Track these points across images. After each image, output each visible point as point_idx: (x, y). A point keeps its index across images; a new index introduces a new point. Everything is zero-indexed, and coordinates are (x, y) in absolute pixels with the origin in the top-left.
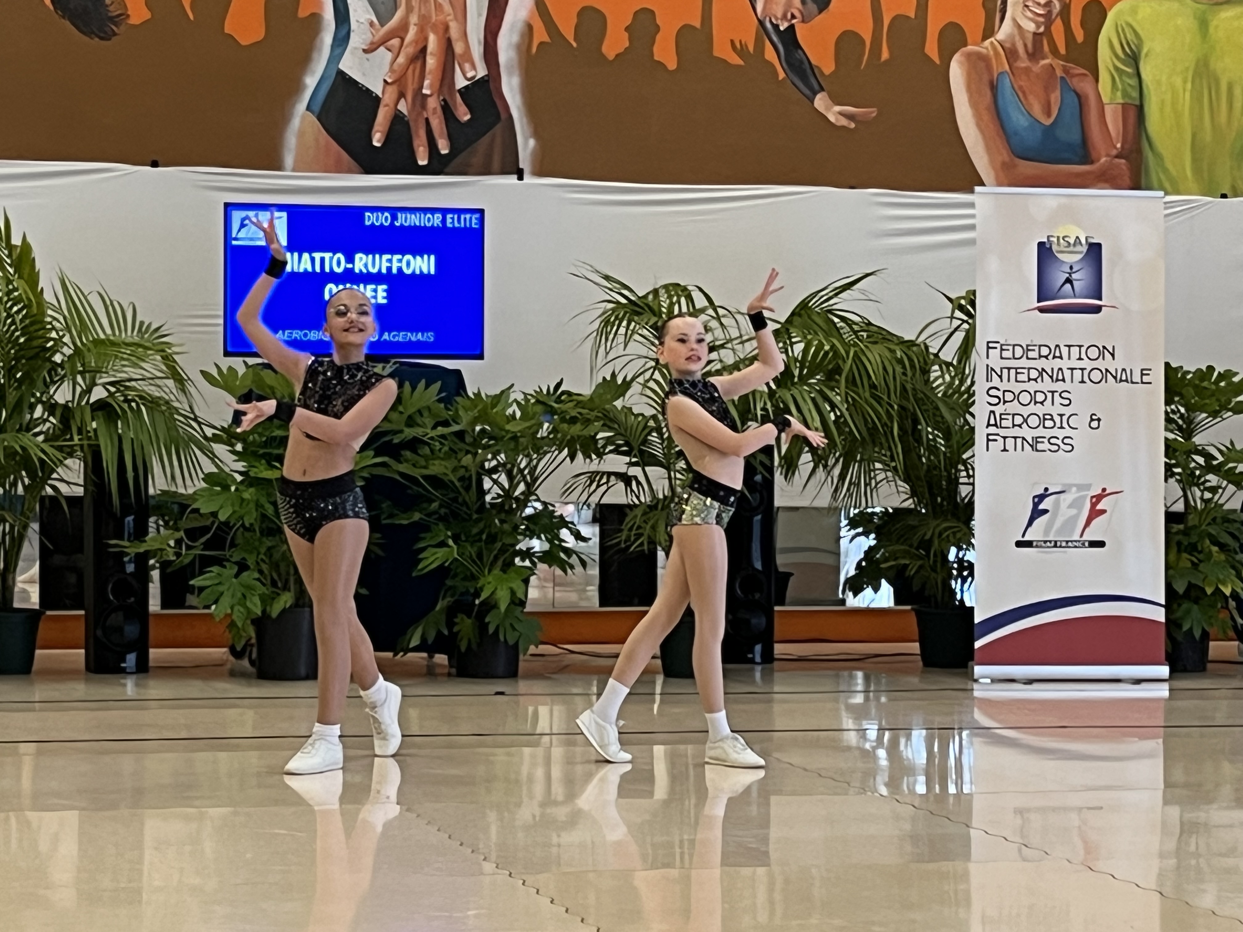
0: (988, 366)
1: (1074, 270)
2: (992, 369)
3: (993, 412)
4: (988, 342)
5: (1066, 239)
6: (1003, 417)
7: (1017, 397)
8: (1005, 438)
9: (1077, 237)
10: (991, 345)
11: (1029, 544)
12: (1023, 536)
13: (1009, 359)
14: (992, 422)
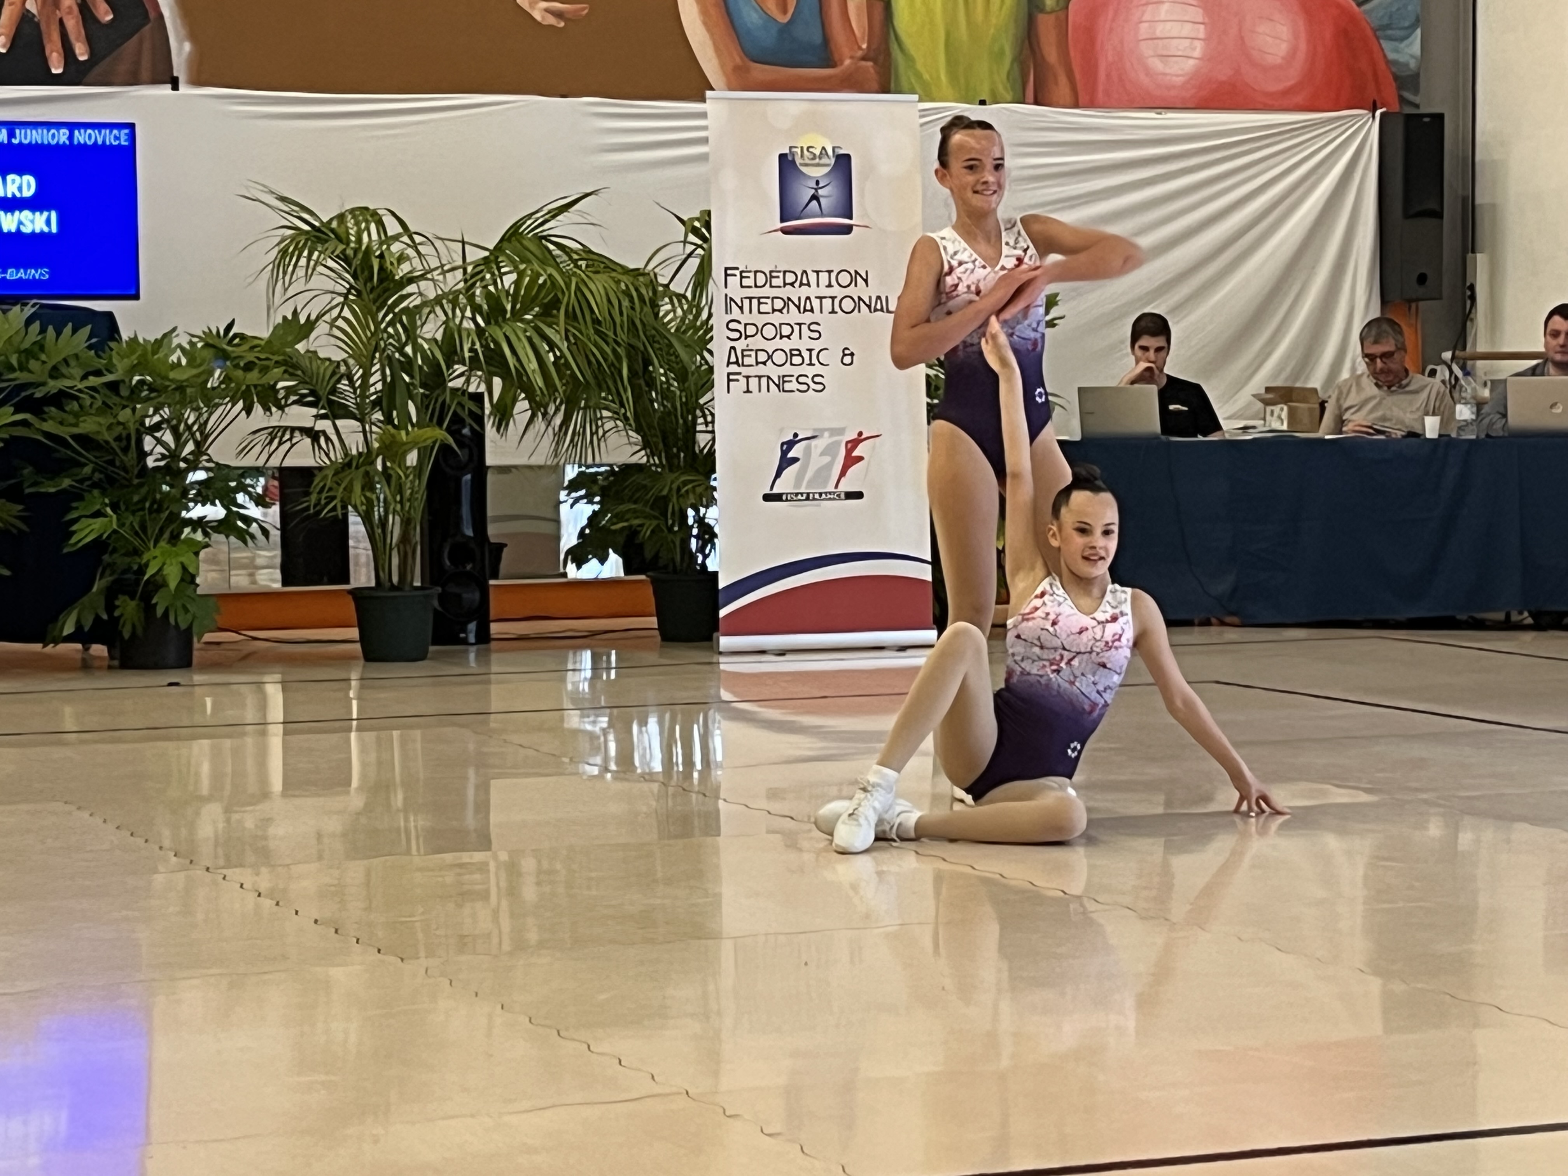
0: (726, 295)
1: (821, 185)
2: (731, 299)
3: (733, 348)
4: (726, 269)
5: (811, 150)
6: (745, 353)
7: (759, 331)
8: (748, 377)
9: (824, 148)
10: (729, 272)
11: (778, 497)
12: (772, 488)
13: (750, 287)
14: (733, 359)
